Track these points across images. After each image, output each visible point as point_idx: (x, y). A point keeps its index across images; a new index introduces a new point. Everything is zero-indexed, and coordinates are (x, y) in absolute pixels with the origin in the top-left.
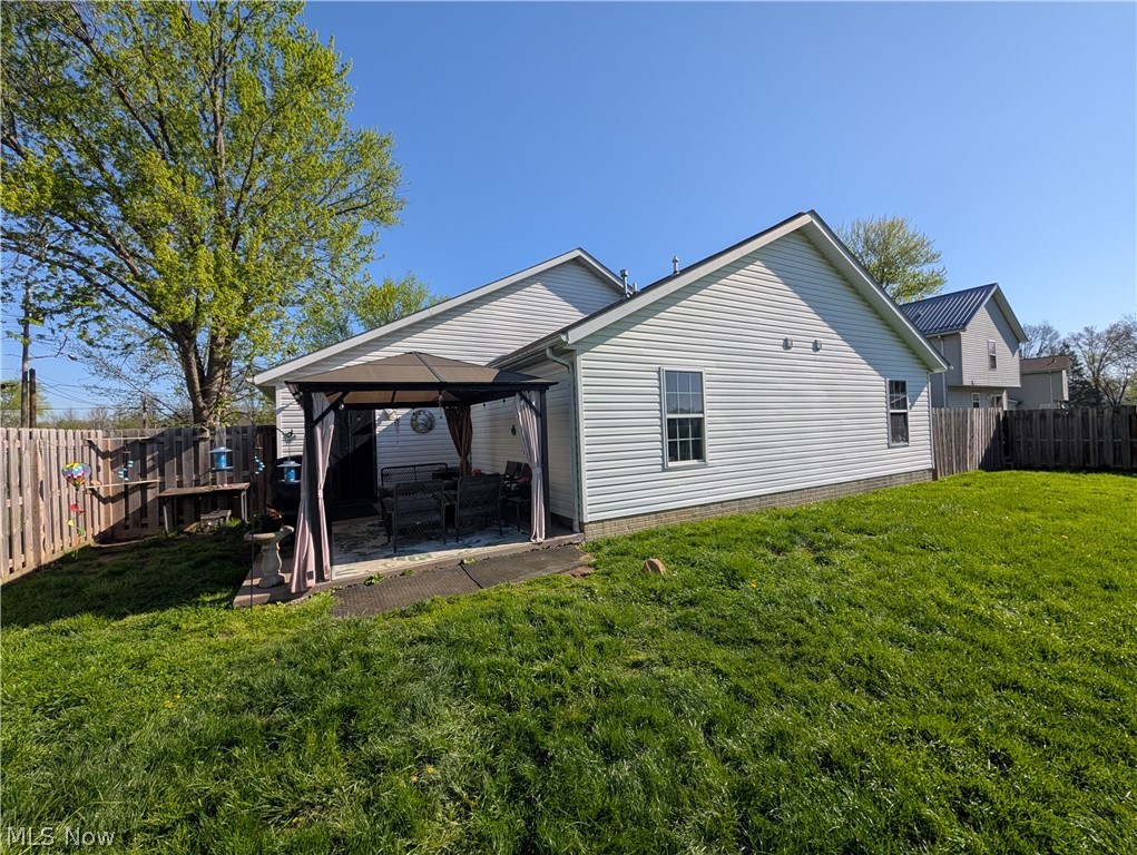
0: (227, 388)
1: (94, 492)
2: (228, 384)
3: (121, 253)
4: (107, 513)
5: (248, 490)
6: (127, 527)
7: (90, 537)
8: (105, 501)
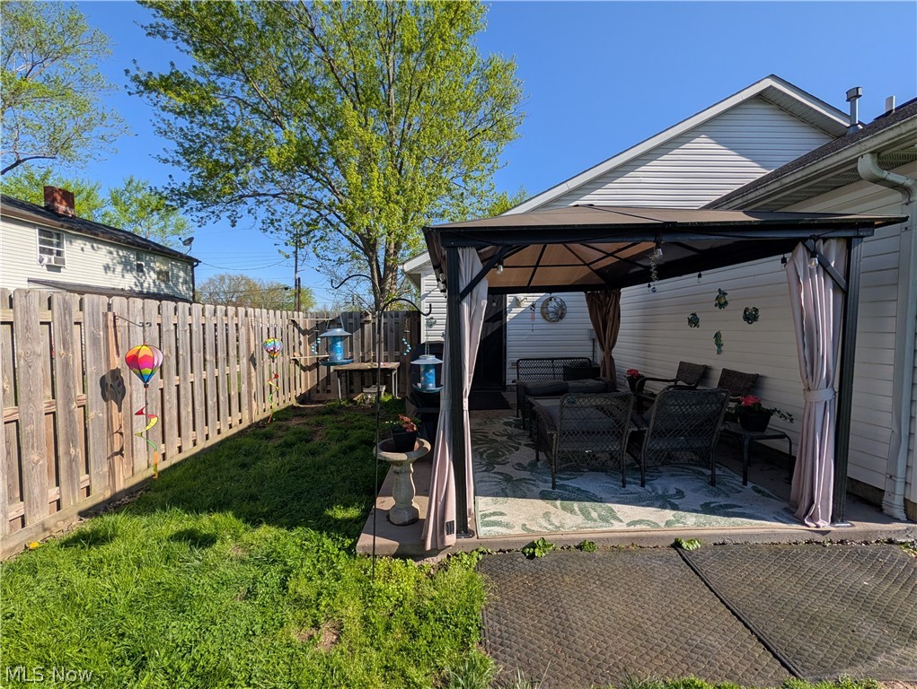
0: (395, 286)
1: (296, 362)
2: (395, 284)
3: (335, 191)
4: (306, 379)
5: (399, 368)
6: (318, 392)
7: (293, 399)
8: (304, 369)
